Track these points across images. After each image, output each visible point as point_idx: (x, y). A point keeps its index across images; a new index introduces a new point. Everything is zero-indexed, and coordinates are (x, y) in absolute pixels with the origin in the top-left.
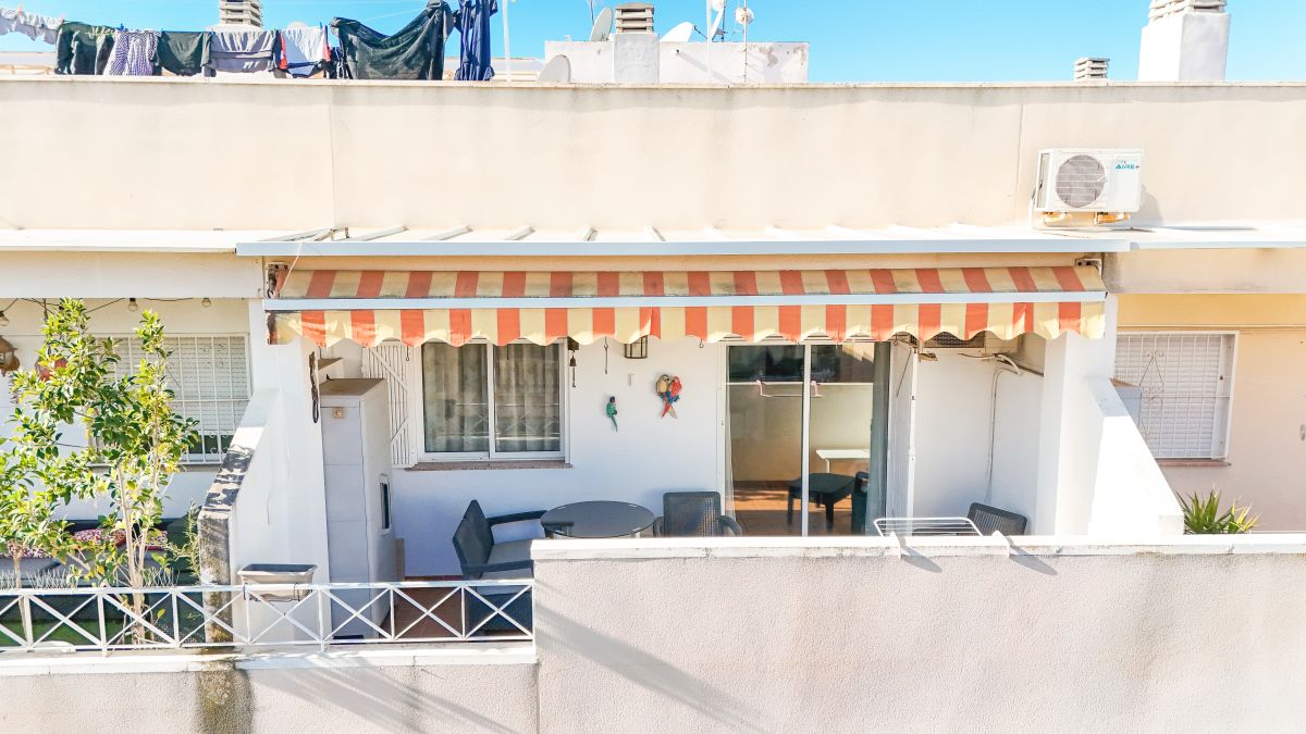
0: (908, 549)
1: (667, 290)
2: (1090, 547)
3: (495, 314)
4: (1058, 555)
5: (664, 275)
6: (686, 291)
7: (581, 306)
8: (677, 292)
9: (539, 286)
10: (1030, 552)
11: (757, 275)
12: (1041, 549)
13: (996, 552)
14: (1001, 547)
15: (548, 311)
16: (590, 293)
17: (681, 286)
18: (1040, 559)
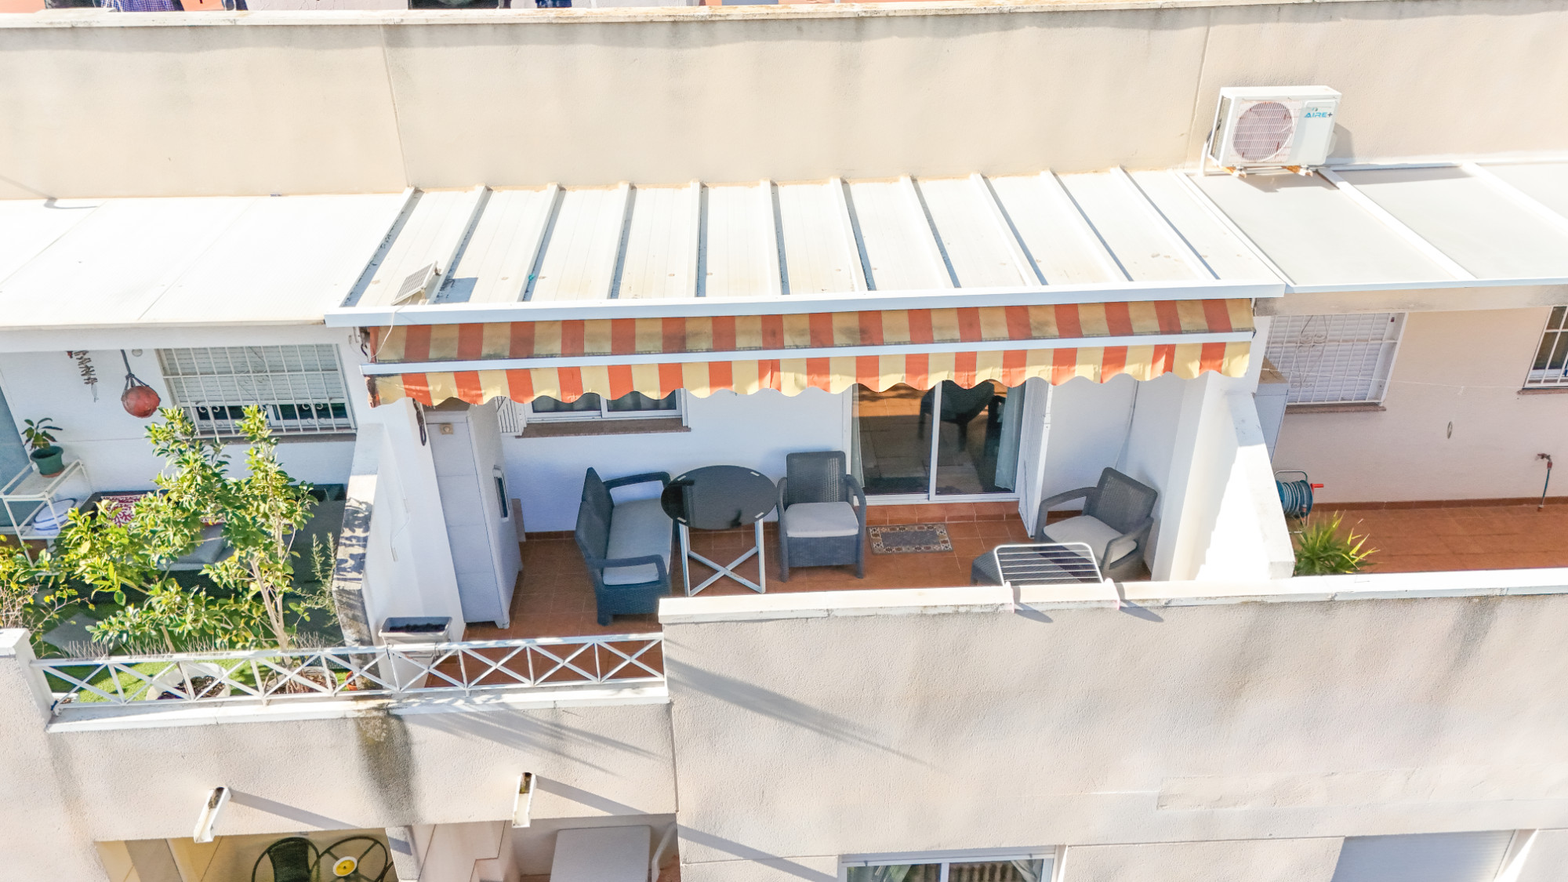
0: (1022, 605)
1: (788, 340)
2: (1197, 598)
3: (606, 370)
4: (1167, 606)
5: (784, 319)
6: (807, 339)
7: (696, 360)
8: (798, 341)
9: (650, 336)
10: (1140, 604)
11: (884, 316)
12: (1151, 602)
13: (1106, 605)
14: (1112, 601)
15: (662, 368)
16: (705, 346)
17: (801, 333)
18: (1149, 609)
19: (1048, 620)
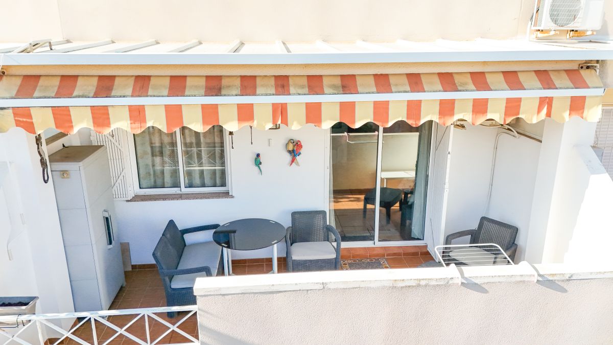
0: (466, 279)
1: (292, 90)
3: (163, 109)
4: (569, 280)
5: (290, 79)
6: (306, 90)
7: (228, 102)
8: (300, 91)
9: (197, 87)
10: (550, 278)
11: (357, 78)
12: (558, 276)
14: (531, 275)
15: (204, 107)
16: (234, 92)
17: (302, 87)
18: (557, 282)
19: (485, 291)
